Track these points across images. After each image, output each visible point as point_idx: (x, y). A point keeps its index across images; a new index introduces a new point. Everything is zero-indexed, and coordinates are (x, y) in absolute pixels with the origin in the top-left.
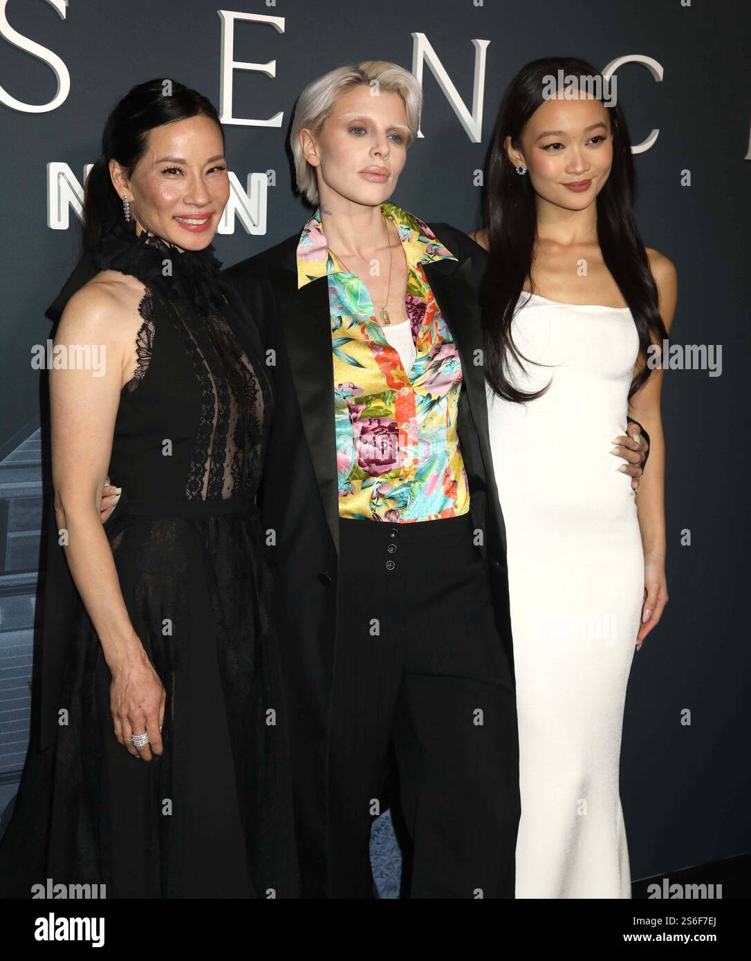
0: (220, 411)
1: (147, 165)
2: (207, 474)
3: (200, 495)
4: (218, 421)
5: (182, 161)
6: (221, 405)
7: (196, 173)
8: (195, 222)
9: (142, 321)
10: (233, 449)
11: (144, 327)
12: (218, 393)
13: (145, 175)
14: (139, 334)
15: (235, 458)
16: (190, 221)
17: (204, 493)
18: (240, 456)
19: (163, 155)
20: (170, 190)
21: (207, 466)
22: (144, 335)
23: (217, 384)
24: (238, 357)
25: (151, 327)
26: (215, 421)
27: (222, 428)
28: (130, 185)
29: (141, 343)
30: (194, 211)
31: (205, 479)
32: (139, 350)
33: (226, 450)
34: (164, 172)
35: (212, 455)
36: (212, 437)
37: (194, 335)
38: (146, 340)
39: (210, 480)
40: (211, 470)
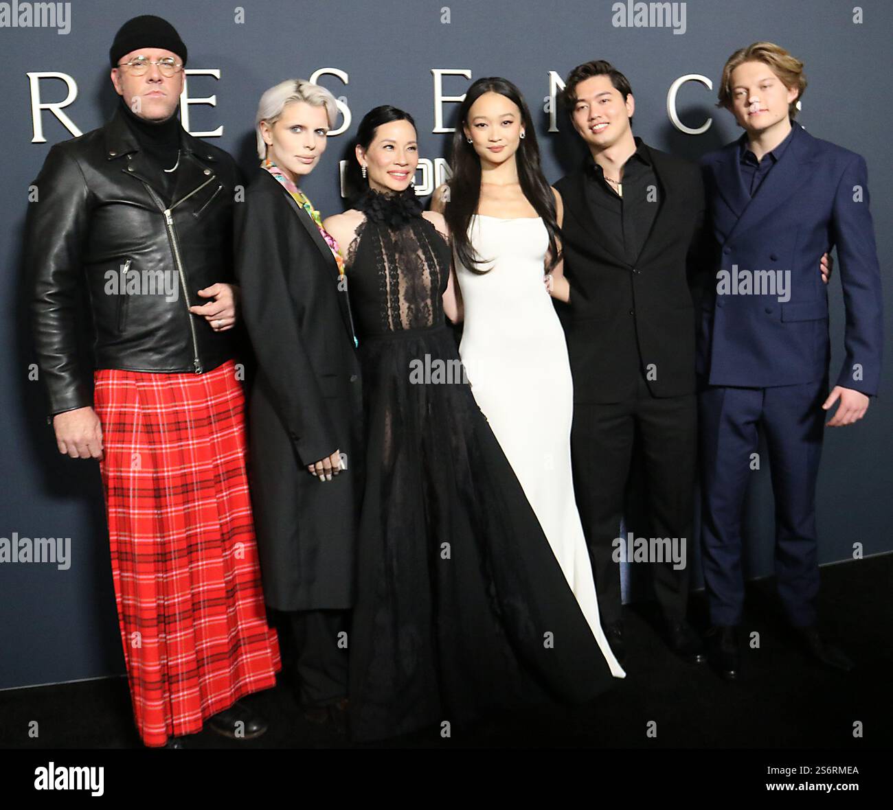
0: (391, 283)
1: (376, 145)
2: (390, 317)
3: (390, 329)
4: (391, 288)
5: (394, 142)
6: (391, 280)
7: (401, 148)
8: (399, 174)
9: (355, 236)
10: (407, 305)
11: (356, 239)
12: (390, 273)
13: (374, 149)
14: (350, 244)
15: (409, 308)
16: (396, 174)
17: (392, 327)
18: (412, 306)
19: (384, 138)
20: (387, 157)
21: (389, 313)
22: (353, 245)
23: (389, 268)
24: (415, 251)
25: (359, 240)
26: (388, 288)
27: (395, 292)
28: (366, 157)
29: (351, 250)
30: (399, 168)
31: (390, 320)
32: (350, 252)
33: (400, 304)
34: (385, 147)
35: (391, 307)
36: (388, 297)
37: (383, 242)
38: (354, 247)
39: (393, 320)
40: (392, 316)
